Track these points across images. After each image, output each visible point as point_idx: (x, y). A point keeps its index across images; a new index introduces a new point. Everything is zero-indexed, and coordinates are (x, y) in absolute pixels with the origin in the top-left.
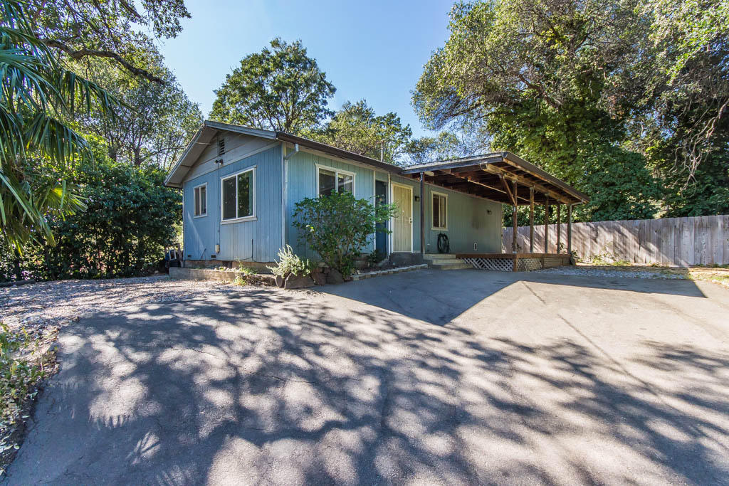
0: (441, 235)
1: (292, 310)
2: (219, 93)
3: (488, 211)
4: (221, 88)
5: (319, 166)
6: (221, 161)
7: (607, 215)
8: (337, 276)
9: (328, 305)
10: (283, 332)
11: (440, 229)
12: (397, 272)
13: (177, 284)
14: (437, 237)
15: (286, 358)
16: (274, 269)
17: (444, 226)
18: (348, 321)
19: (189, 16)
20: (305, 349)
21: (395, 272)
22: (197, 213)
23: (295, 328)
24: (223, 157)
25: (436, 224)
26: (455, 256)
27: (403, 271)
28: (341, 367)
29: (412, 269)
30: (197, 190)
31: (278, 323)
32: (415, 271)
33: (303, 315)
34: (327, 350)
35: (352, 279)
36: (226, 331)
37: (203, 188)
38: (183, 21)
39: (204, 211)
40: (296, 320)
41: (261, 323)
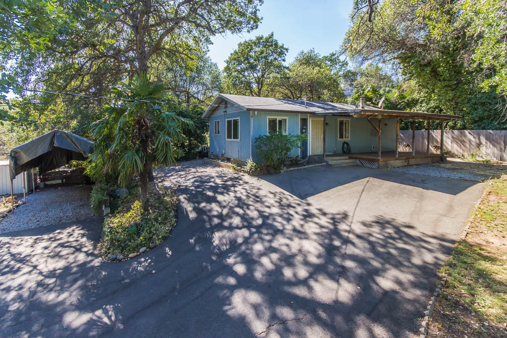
0: (344, 143)
1: (246, 189)
2: (227, 62)
3: (386, 124)
4: (228, 59)
5: (268, 117)
6: (226, 112)
7: (483, 125)
8: (273, 171)
9: (261, 187)
10: (239, 199)
11: (344, 139)
12: (306, 168)
13: (205, 170)
14: (342, 144)
15: (237, 210)
16: (245, 167)
17: (348, 137)
18: (265, 196)
19: (212, 44)
20: (245, 207)
21: (304, 168)
22: (216, 133)
23: (244, 197)
24: (227, 109)
25: (341, 137)
26: (347, 157)
27: (310, 167)
28: (254, 214)
29: (316, 166)
30: (216, 122)
31: (238, 195)
32: (317, 167)
33: (249, 192)
34: (251, 207)
35: (280, 172)
36: (220, 198)
37: (218, 122)
38: (210, 46)
39: (219, 133)
40: (245, 194)
41: (232, 194)
